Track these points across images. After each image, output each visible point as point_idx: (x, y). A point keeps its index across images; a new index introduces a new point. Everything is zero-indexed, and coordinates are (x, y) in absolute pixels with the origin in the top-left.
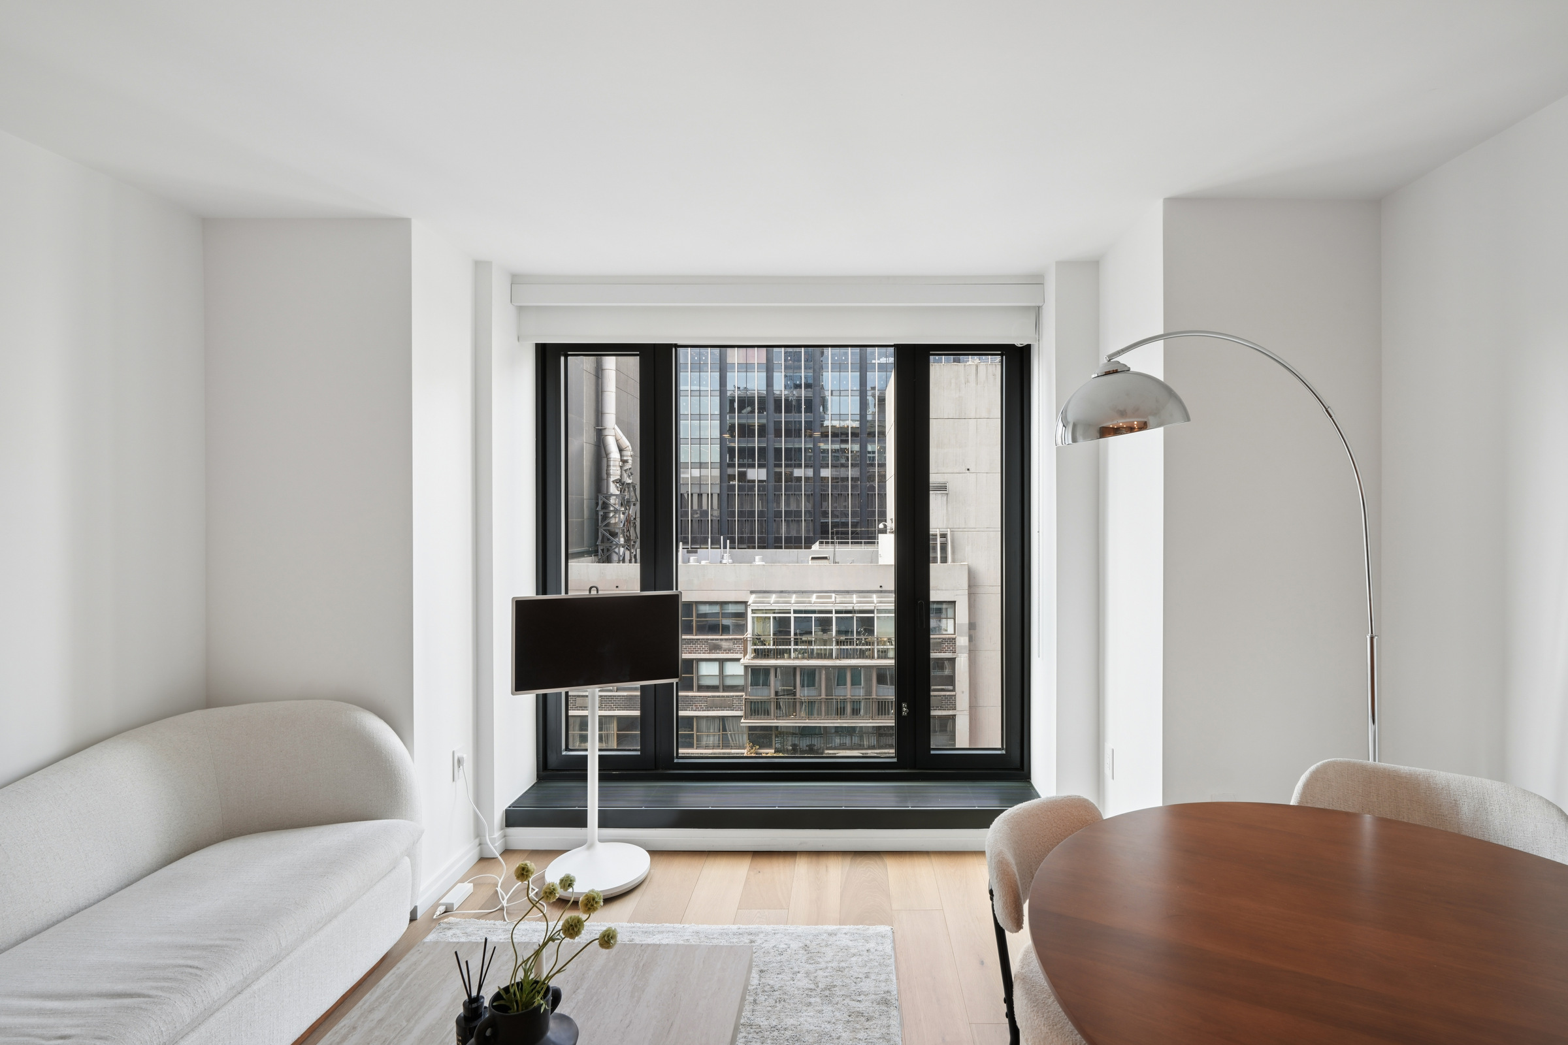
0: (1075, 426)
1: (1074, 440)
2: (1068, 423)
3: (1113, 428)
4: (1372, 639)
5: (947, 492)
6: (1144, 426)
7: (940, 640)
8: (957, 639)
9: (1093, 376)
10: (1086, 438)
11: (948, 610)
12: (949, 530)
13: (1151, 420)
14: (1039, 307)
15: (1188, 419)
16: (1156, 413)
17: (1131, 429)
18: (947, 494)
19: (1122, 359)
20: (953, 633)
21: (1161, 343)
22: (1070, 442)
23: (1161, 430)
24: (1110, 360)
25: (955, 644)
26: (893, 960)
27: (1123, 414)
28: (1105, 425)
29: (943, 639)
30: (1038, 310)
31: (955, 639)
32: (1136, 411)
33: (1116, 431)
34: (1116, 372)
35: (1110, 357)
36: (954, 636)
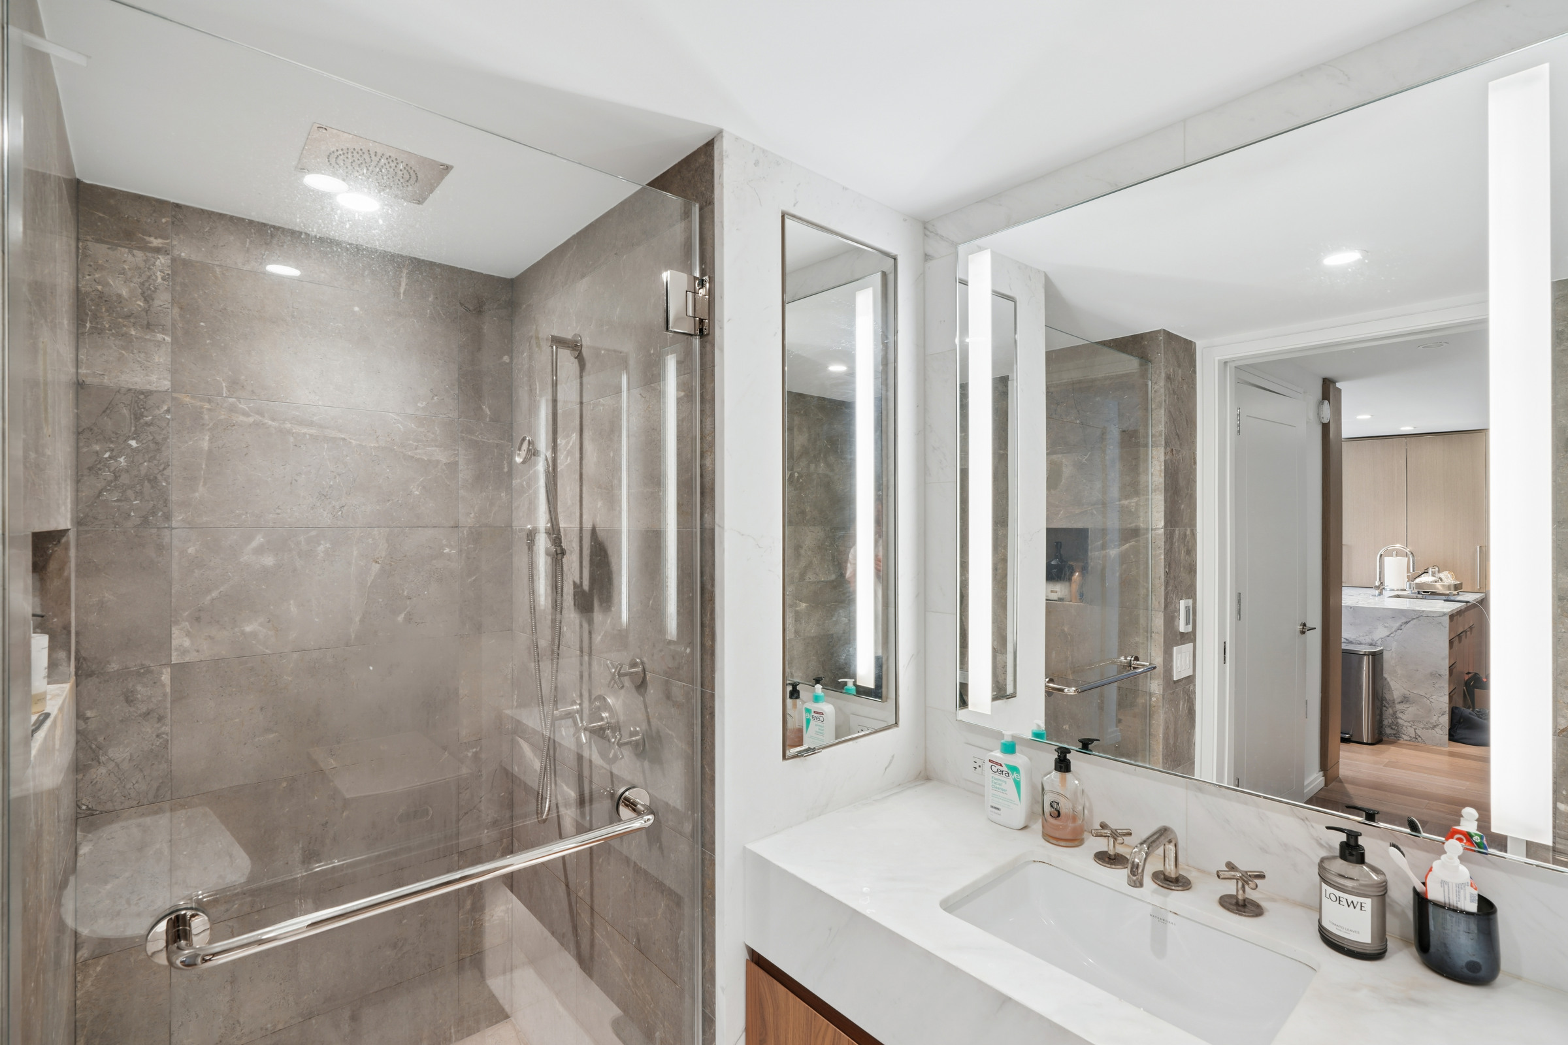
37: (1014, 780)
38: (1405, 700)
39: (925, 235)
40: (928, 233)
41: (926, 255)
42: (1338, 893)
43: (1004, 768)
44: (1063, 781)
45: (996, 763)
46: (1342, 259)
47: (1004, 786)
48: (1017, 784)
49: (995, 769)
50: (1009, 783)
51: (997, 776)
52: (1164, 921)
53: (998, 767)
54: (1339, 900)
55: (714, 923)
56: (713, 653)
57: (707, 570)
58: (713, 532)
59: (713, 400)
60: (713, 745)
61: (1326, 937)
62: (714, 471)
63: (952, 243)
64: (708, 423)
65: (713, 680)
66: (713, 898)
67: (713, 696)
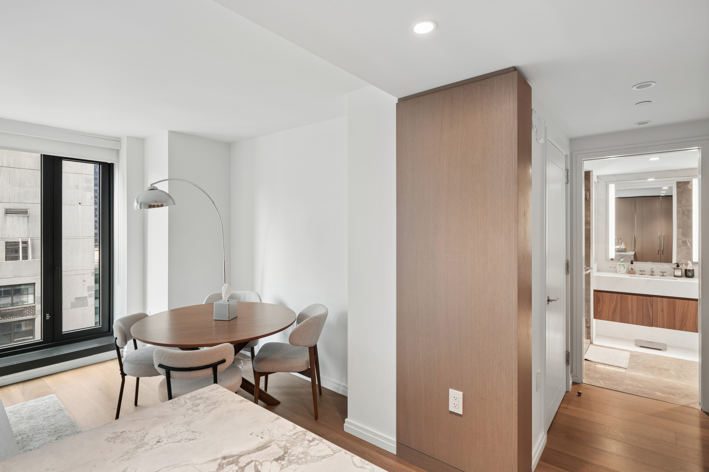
0: (141, 204)
1: (141, 208)
2: (138, 202)
3: (153, 205)
4: (225, 261)
5: (28, 215)
6: (162, 206)
7: (22, 309)
8: (36, 306)
9: (147, 190)
10: (144, 208)
11: (29, 289)
12: (29, 239)
13: (164, 204)
14: (118, 150)
15: (175, 204)
16: (166, 202)
17: (158, 206)
18: (28, 216)
19: (155, 185)
20: (33, 303)
21: (167, 181)
22: (139, 209)
23: (168, 207)
24: (152, 186)
25: (35, 309)
26: (59, 401)
27: (156, 202)
28: (150, 204)
29: (25, 308)
30: (118, 151)
31: (35, 306)
32: (160, 202)
33: (154, 206)
34: (154, 189)
35: (152, 185)
36: (34, 305)
37: (624, 267)
43: (622, 265)
50: (622, 267)
51: (620, 266)
54: (677, 271)
55: (590, 286)
56: (590, 247)
57: (588, 235)
58: (590, 229)
59: (590, 209)
60: (590, 260)
61: (675, 276)
62: (590, 220)
63: (604, 181)
64: (588, 213)
65: (590, 251)
66: (590, 283)
67: (590, 253)
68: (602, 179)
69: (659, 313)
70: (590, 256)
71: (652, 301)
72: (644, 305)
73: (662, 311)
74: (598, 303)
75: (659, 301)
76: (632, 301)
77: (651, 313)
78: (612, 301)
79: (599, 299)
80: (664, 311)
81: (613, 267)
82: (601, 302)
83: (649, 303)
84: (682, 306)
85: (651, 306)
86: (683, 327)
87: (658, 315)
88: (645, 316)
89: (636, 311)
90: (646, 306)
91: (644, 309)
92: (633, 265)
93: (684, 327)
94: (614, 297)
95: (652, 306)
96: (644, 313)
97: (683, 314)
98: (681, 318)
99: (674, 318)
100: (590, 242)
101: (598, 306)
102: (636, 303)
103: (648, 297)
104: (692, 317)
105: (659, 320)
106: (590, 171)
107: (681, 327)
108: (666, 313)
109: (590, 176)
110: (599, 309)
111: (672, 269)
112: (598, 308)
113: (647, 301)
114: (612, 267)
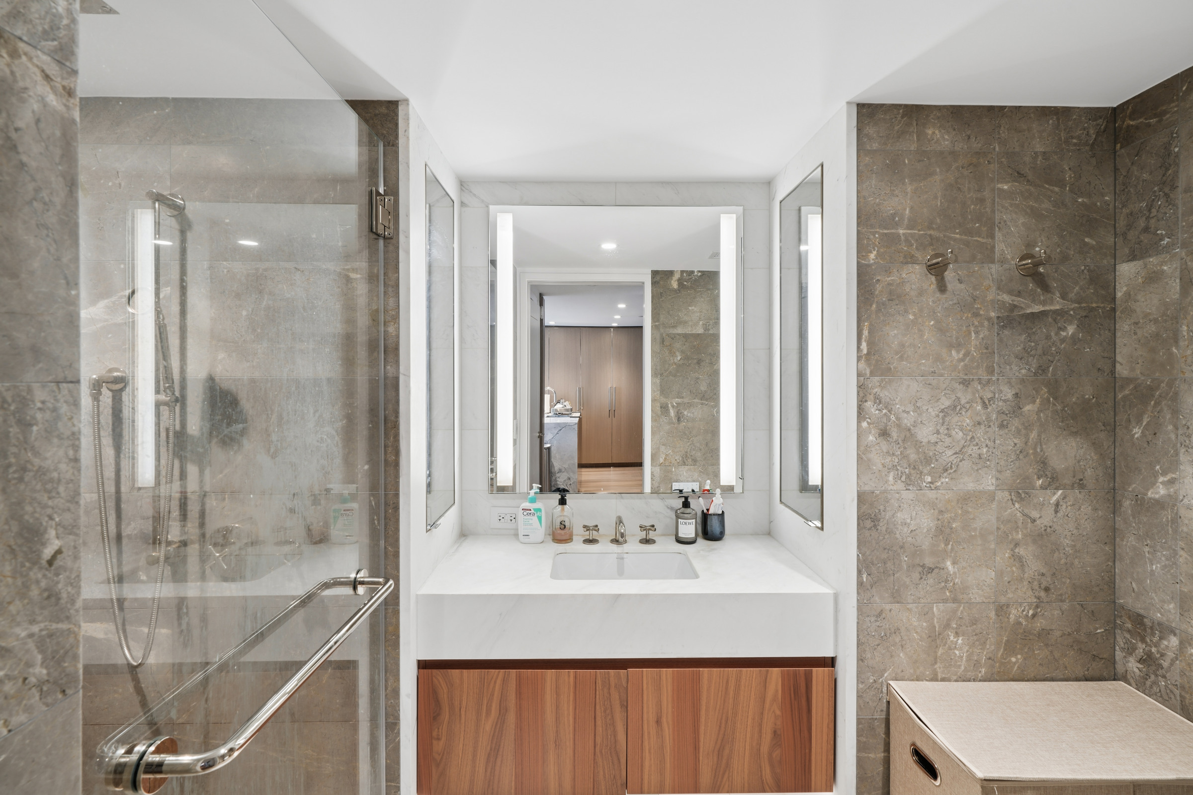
37: (538, 516)
38: (560, 471)
39: (462, 189)
40: (463, 188)
41: (462, 202)
42: (685, 521)
43: (532, 511)
44: (563, 510)
45: (527, 510)
46: (609, 246)
47: (531, 522)
48: (540, 518)
49: (525, 513)
50: (535, 518)
51: (527, 517)
52: (623, 558)
53: (527, 512)
54: (686, 523)
55: (398, 654)
56: (397, 464)
57: (390, 406)
58: (397, 379)
59: (397, 285)
60: (397, 530)
61: (680, 541)
62: (398, 336)
63: (483, 201)
64: (391, 301)
65: (397, 484)
66: (398, 637)
67: (397, 495)
68: (475, 195)
69: (649, 733)
70: (396, 508)
71: (625, 684)
72: (598, 707)
73: (658, 722)
74: (435, 718)
75: (647, 684)
76: (558, 694)
77: (621, 737)
78: (485, 702)
79: (437, 702)
80: (664, 720)
81: (508, 518)
82: (445, 716)
83: (615, 696)
84: (720, 693)
85: (622, 706)
86: (723, 778)
87: (646, 743)
88: (601, 752)
89: (571, 736)
90: (605, 711)
91: (599, 723)
92: (566, 507)
93: (725, 779)
94: (495, 682)
95: (625, 707)
96: (599, 740)
97: (723, 725)
98: (716, 743)
99: (696, 748)
100: (398, 441)
101: (435, 734)
102: (571, 703)
103: (612, 672)
104: (748, 735)
105: (647, 764)
106: (398, 101)
107: (715, 777)
108: (669, 729)
109: (397, 125)
110: (438, 746)
111: (669, 511)
112: (435, 742)
113: (609, 689)
114: (506, 518)
